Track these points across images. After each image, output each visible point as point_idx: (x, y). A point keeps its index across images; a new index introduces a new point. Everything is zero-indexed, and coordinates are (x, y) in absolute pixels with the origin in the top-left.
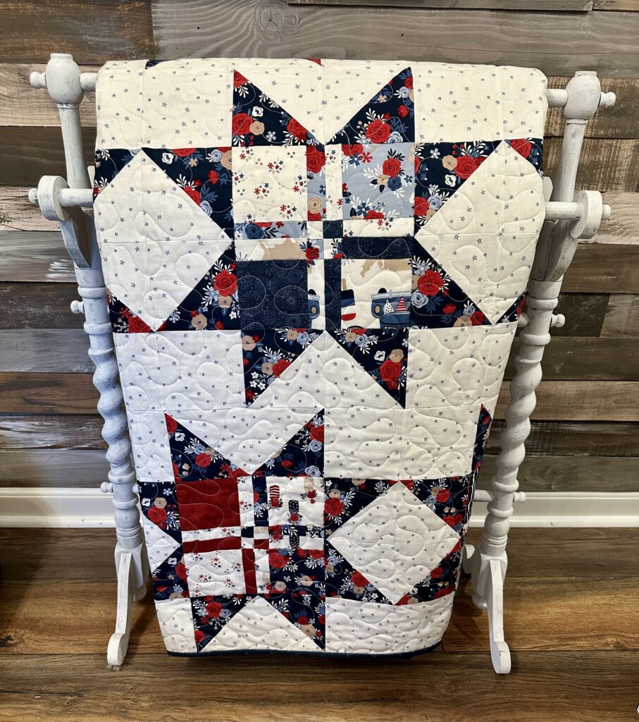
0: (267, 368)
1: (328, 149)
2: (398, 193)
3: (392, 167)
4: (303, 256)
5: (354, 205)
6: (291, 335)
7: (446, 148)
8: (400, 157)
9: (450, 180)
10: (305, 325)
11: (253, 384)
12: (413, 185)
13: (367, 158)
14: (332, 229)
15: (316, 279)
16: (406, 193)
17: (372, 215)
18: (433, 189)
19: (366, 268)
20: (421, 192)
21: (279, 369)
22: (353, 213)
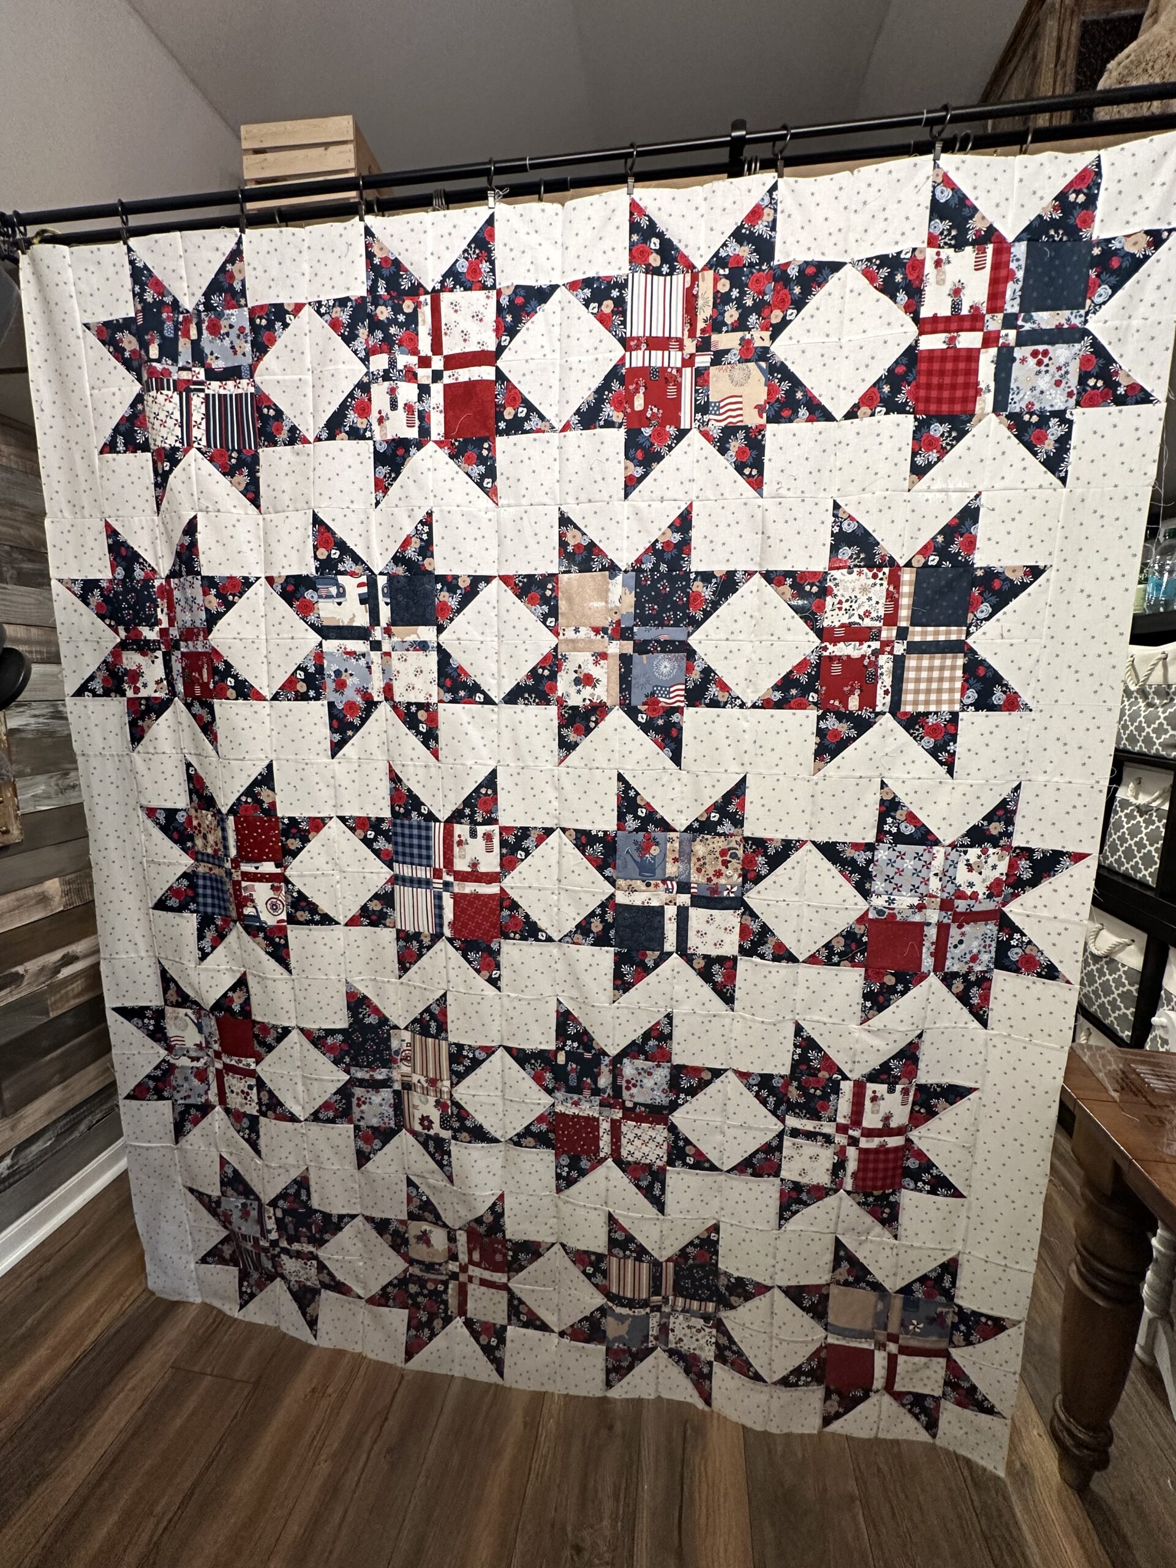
0: (416, 544)
1: (382, 698)
2: (335, 667)
3: (341, 686)
4: (394, 629)
5: (363, 662)
6: (400, 570)
7: (303, 697)
8: (336, 691)
9: (301, 675)
10: (392, 578)
11: (426, 529)
12: (326, 672)
13: (358, 691)
14: (376, 646)
15: (385, 613)
16: (330, 668)
17: (352, 654)
18: (312, 670)
19: (353, 620)
20: (320, 669)
21: (407, 542)
22: (364, 655)
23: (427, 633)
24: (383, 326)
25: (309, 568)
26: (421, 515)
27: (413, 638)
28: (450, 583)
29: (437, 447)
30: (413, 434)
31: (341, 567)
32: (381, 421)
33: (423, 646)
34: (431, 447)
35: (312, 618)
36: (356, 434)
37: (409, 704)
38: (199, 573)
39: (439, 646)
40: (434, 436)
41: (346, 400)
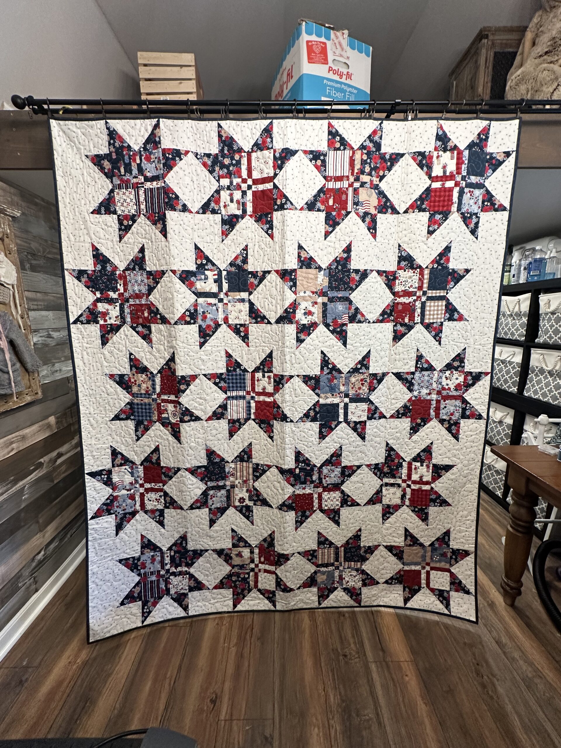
0: (241, 258)
1: (223, 323)
2: (202, 310)
3: (204, 318)
4: (229, 293)
5: (214, 308)
6: (233, 269)
7: (189, 323)
8: (202, 320)
9: (188, 313)
10: (229, 272)
11: (245, 252)
12: (199, 312)
13: (212, 320)
14: (221, 300)
15: (225, 286)
16: (200, 310)
17: (210, 304)
18: (192, 311)
19: (210, 289)
20: (196, 310)
21: (236, 258)
22: (215, 305)
23: (244, 295)
24: (227, 167)
25: (193, 268)
26: (243, 246)
27: (238, 297)
28: (254, 274)
29: (249, 218)
30: (239, 213)
31: (206, 267)
32: (225, 206)
33: (243, 301)
34: (247, 217)
35: (193, 289)
36: (214, 212)
37: (236, 325)
38: (145, 269)
39: (249, 300)
40: (249, 213)
41: (210, 198)
